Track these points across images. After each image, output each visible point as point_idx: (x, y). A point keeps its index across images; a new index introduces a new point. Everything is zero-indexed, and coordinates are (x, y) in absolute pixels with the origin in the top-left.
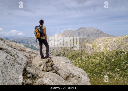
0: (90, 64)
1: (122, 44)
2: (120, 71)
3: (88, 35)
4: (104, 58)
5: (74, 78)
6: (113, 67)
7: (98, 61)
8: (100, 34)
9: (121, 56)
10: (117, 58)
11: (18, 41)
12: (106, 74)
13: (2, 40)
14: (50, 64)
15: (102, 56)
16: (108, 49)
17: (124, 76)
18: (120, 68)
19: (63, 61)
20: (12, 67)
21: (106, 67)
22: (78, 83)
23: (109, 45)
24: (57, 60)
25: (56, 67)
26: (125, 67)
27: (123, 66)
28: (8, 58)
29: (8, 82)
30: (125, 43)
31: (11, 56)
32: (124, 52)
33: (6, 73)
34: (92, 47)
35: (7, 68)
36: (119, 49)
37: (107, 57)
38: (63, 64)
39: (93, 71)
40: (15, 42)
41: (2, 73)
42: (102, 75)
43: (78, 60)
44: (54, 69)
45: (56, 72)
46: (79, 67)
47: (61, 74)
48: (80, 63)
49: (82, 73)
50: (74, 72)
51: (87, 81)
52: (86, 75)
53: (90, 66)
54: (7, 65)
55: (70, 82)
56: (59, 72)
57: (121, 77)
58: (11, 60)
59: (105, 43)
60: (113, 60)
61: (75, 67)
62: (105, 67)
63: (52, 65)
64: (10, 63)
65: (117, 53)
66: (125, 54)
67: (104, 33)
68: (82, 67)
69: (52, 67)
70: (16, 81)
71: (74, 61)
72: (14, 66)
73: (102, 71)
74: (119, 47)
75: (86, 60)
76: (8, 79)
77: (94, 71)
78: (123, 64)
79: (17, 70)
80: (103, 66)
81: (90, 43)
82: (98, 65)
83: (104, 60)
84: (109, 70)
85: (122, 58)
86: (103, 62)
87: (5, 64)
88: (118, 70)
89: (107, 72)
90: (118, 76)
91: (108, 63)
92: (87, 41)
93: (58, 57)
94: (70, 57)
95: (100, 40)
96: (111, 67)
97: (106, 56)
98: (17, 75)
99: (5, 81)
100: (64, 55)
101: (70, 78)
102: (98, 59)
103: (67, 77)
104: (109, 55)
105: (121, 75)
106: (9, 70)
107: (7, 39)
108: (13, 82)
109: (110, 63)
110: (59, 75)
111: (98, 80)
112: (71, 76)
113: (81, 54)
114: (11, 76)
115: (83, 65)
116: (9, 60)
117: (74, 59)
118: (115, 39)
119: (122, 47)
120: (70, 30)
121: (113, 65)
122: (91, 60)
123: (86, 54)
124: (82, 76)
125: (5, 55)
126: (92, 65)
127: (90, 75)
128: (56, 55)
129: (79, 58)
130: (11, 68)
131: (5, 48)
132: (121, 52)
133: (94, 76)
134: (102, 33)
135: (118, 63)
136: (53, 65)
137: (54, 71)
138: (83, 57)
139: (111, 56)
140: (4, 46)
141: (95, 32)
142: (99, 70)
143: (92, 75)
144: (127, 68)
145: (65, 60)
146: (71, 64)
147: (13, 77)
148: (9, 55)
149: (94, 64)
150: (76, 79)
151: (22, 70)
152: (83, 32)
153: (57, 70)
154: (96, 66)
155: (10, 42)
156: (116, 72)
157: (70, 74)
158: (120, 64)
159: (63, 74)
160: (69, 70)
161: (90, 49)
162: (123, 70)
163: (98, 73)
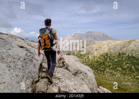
0: (95, 63)
1: (124, 47)
2: (121, 70)
3: (95, 38)
4: (108, 58)
5: (81, 74)
6: (115, 66)
7: (103, 60)
8: (105, 37)
9: (122, 57)
10: (119, 59)
11: (36, 41)
12: (109, 72)
13: (23, 40)
14: (61, 61)
15: (106, 56)
16: (112, 51)
17: (124, 75)
18: (121, 67)
19: (73, 60)
20: (30, 62)
21: (110, 66)
22: (85, 78)
23: (112, 47)
24: (67, 58)
25: (67, 64)
26: (126, 67)
27: (124, 65)
28: (28, 55)
29: (27, 74)
30: (126, 46)
31: (30, 53)
32: (125, 54)
33: (25, 67)
34: (97, 49)
35: (26, 63)
36: (121, 51)
37: (110, 58)
38: (73, 62)
39: (97, 69)
40: (34, 42)
41: (23, 67)
42: (106, 73)
43: (86, 59)
44: (65, 66)
45: (67, 68)
46: (86, 65)
47: (71, 70)
48: (87, 62)
49: (88, 70)
50: (81, 69)
51: (92, 77)
52: (92, 71)
53: (95, 64)
54: (27, 61)
55: (78, 77)
56: (69, 68)
57: (122, 75)
58: (30, 57)
59: (109, 45)
60: (116, 60)
61: (82, 65)
62: (108, 66)
63: (63, 63)
64: (29, 59)
65: (120, 54)
66: (127, 55)
67: (108, 37)
68: (89, 65)
69: (63, 64)
70: (33, 74)
71: (82, 60)
72: (32, 61)
73: (105, 69)
74: (121, 49)
75: (92, 59)
76: (27, 72)
77: (99, 69)
78: (124, 64)
79: (34, 65)
80: (106, 65)
81: (96, 45)
82: (102, 64)
83: (108, 60)
84: (112, 69)
85: (124, 59)
86: (106, 61)
87: (25, 59)
88: (120, 69)
89: (110, 70)
90: (119, 74)
91: (111, 62)
92: (94, 43)
93: (69, 56)
94: (79, 56)
95: (105, 42)
96: (113, 66)
97: (109, 56)
98: (35, 69)
99: (24, 73)
100: (73, 54)
101: (78, 74)
102: (102, 59)
103: (75, 73)
104: (112, 56)
105: (122, 73)
106: (28, 65)
107: (27, 39)
108: (31, 75)
109: (113, 63)
110: (69, 70)
111: (102, 76)
112: (79, 72)
113: (88, 54)
114: (30, 70)
115: (90, 63)
116: (28, 56)
117: (82, 58)
118: (118, 42)
119: (124, 50)
120: (79, 33)
121: (115, 65)
122: (97, 60)
123: (92, 54)
124: (88, 73)
125: (25, 52)
126: (97, 64)
127: (95, 72)
128: (67, 54)
129: (86, 57)
130: (30, 64)
131: (25, 46)
132: (123, 54)
133: (99, 73)
134: (107, 36)
135: (120, 63)
136: (65, 62)
137: (65, 67)
138: (90, 57)
139: (114, 57)
140: (25, 45)
141: (101, 35)
142: (103, 68)
143: (97, 72)
144: (127, 68)
145: (74, 59)
146: (79, 63)
147: (31, 71)
148: (29, 53)
149: (98, 63)
150: (83, 75)
151: (39, 65)
152: (91, 35)
153: (67, 67)
154: (100, 64)
155: (29, 42)
156: (117, 70)
157: (78, 71)
158: (121, 64)
159: (72, 70)
160: (77, 67)
161: (96, 50)
162: (125, 69)
163: (102, 71)
